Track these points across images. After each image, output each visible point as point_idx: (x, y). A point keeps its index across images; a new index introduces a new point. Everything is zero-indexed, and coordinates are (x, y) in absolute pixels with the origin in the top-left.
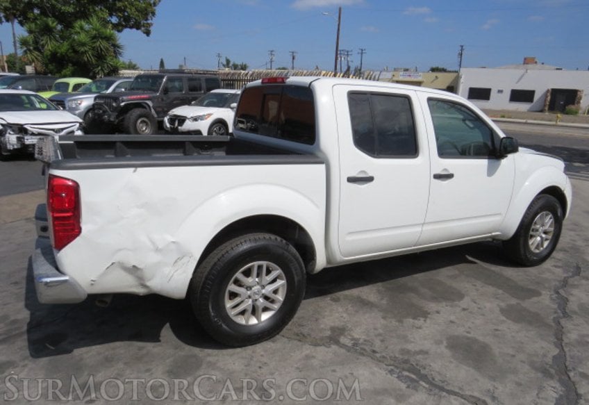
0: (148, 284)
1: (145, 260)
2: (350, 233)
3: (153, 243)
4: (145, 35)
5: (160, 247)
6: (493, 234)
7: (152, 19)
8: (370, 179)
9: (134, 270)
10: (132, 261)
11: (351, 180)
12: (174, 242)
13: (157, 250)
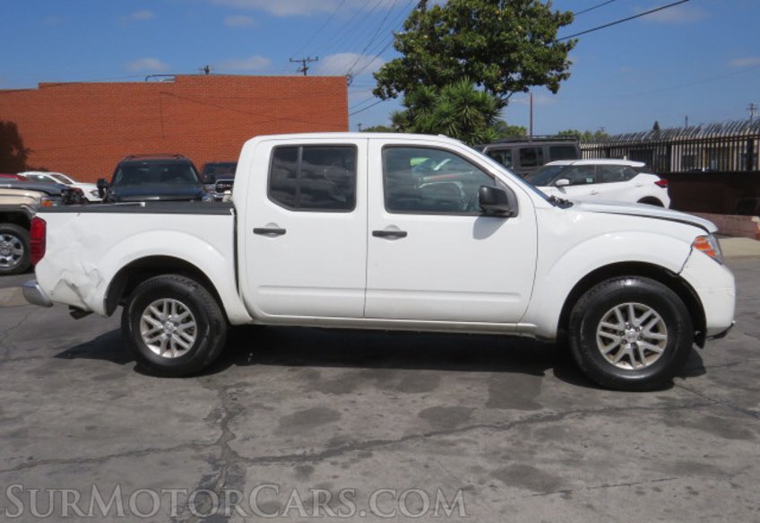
0: (86, 301)
1: (80, 281)
2: (261, 286)
3: (84, 268)
4: (551, 92)
5: (88, 272)
6: (520, 324)
7: (568, 68)
8: (282, 232)
9: (73, 287)
10: (72, 281)
11: (258, 231)
12: (96, 269)
13: (87, 274)
